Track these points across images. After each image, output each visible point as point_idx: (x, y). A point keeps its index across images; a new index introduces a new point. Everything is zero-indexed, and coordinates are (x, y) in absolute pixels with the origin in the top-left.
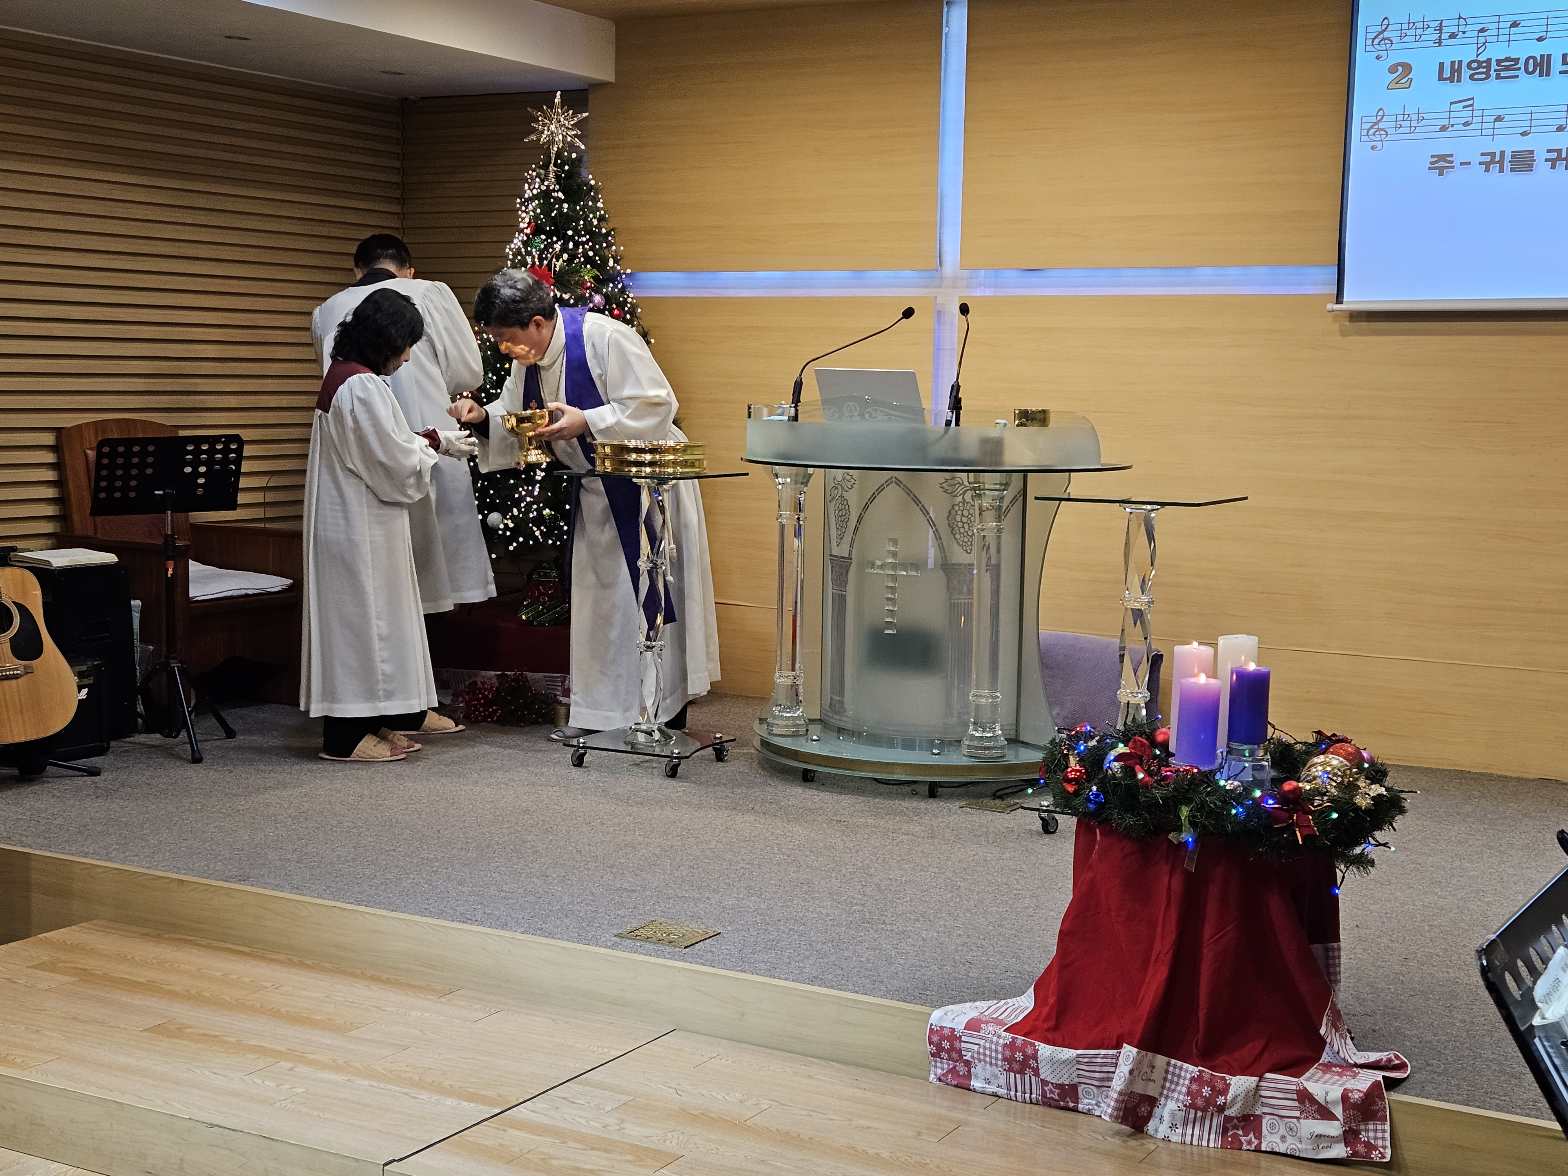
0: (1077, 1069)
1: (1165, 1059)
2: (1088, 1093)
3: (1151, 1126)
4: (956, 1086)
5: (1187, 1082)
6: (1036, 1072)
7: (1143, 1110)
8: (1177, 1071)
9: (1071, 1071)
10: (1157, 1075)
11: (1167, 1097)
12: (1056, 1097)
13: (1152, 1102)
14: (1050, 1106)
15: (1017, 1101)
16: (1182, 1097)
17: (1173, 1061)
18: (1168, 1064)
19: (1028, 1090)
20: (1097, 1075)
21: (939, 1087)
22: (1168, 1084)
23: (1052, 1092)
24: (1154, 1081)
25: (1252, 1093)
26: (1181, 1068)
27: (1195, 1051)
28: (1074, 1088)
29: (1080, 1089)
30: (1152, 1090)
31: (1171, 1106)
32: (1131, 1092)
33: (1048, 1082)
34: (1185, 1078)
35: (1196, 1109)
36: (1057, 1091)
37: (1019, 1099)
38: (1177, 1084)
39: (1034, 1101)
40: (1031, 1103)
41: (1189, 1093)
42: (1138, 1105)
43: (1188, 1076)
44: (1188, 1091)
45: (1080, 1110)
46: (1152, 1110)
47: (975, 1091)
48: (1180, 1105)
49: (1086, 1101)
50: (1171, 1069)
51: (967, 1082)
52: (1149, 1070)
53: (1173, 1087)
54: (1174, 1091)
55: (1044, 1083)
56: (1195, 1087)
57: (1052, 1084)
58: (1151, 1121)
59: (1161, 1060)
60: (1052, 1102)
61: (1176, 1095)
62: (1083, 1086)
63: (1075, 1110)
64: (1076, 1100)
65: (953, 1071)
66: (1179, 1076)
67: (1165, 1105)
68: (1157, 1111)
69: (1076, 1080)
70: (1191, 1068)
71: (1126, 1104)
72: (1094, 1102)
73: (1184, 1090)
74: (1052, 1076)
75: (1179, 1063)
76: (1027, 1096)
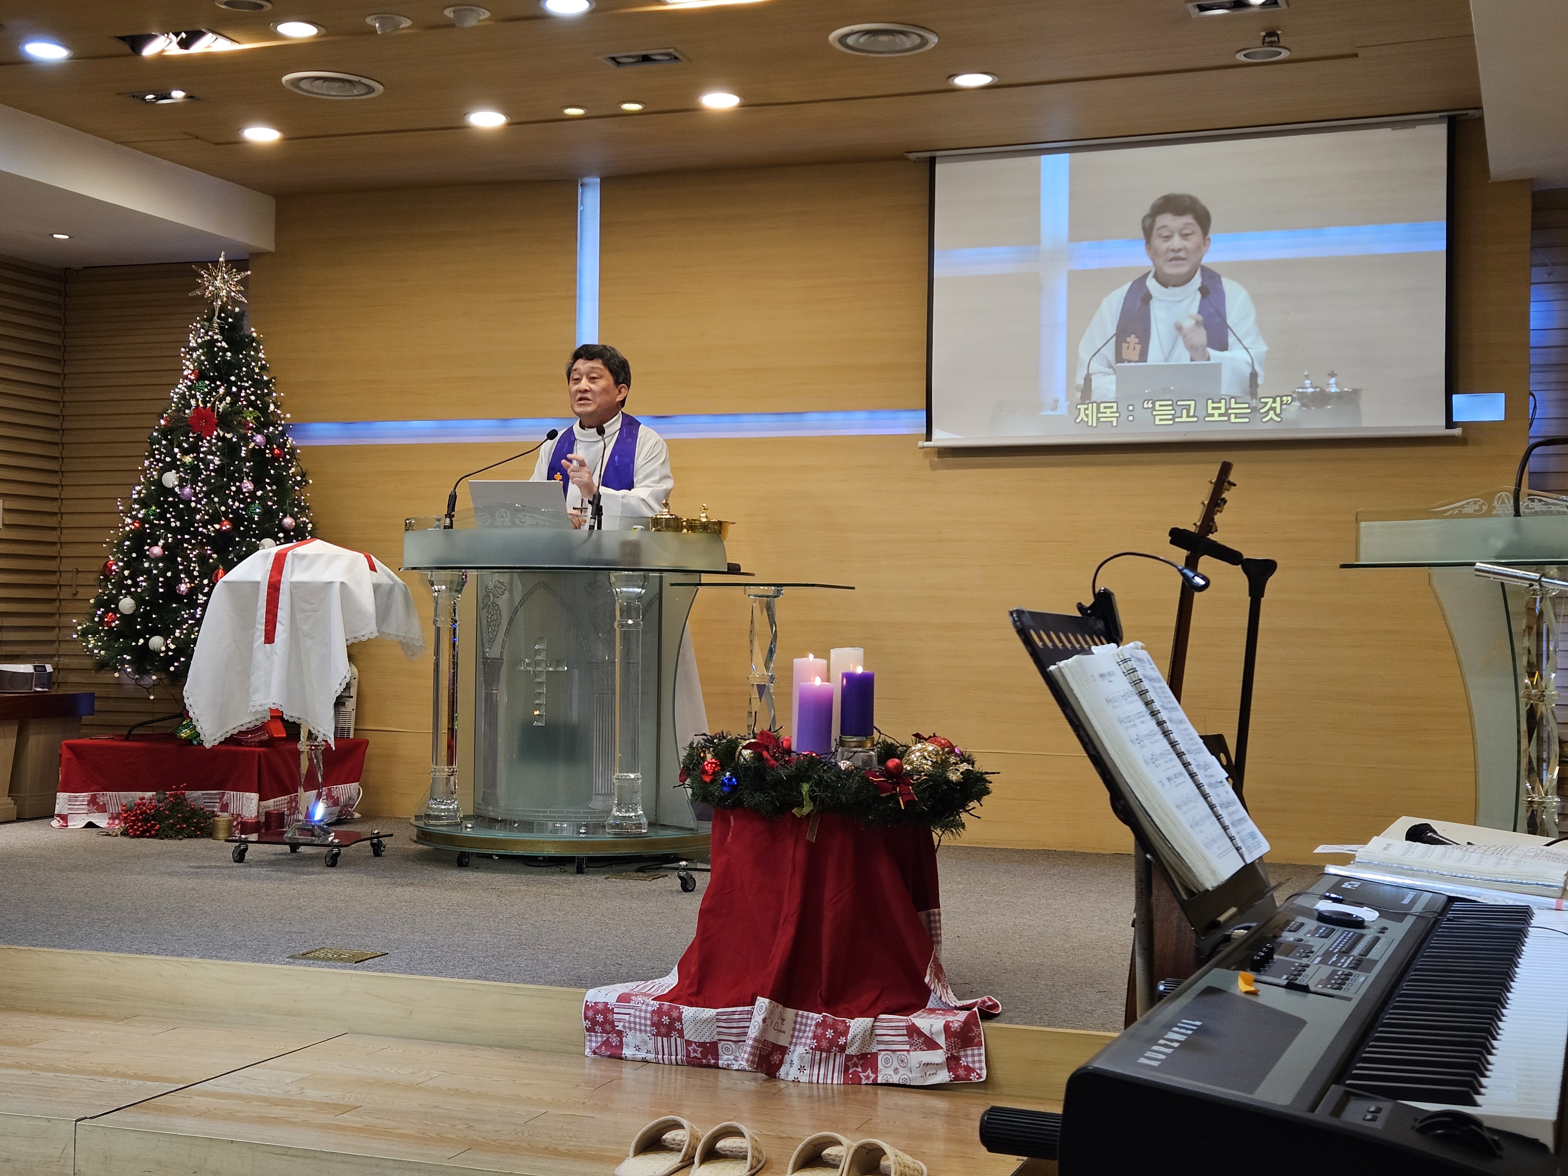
0: (717, 1027)
1: (793, 1011)
2: (727, 1049)
3: (782, 1072)
4: (610, 1056)
5: (813, 1028)
6: (681, 1036)
7: (776, 1058)
8: (804, 1020)
9: (712, 1028)
10: (787, 1027)
11: (796, 1044)
12: (699, 1056)
13: (783, 1050)
14: (694, 1065)
15: (664, 1063)
16: (808, 1041)
17: (800, 1012)
18: (797, 1015)
19: (674, 1053)
20: (734, 1031)
21: (594, 1059)
22: (796, 1034)
23: (695, 1051)
24: (784, 1032)
25: (867, 1034)
26: (807, 1018)
27: (819, 1000)
28: (714, 1045)
29: (720, 1046)
30: (783, 1041)
31: (800, 1050)
32: (765, 1040)
33: (692, 1042)
34: (811, 1025)
35: (821, 1051)
36: (700, 1050)
37: (666, 1062)
38: (805, 1031)
39: (679, 1062)
40: (677, 1064)
41: (814, 1037)
42: (771, 1054)
43: (814, 1022)
44: (814, 1035)
45: (720, 1065)
46: (783, 1058)
47: (626, 1059)
48: (807, 1048)
49: (725, 1057)
50: (799, 1019)
51: (620, 1052)
52: (780, 1021)
53: (801, 1034)
54: (801, 1038)
55: (688, 1043)
56: (819, 1031)
57: (695, 1043)
58: (783, 1066)
59: (790, 1013)
60: (695, 1061)
61: (803, 1040)
62: (723, 1043)
63: (716, 1066)
64: (717, 1057)
65: (607, 1043)
66: (806, 1025)
67: (794, 1051)
68: (787, 1058)
69: (717, 1037)
70: (816, 1015)
71: (760, 1051)
72: (732, 1057)
73: (811, 1034)
74: (695, 1035)
75: (806, 1013)
76: (673, 1057)
